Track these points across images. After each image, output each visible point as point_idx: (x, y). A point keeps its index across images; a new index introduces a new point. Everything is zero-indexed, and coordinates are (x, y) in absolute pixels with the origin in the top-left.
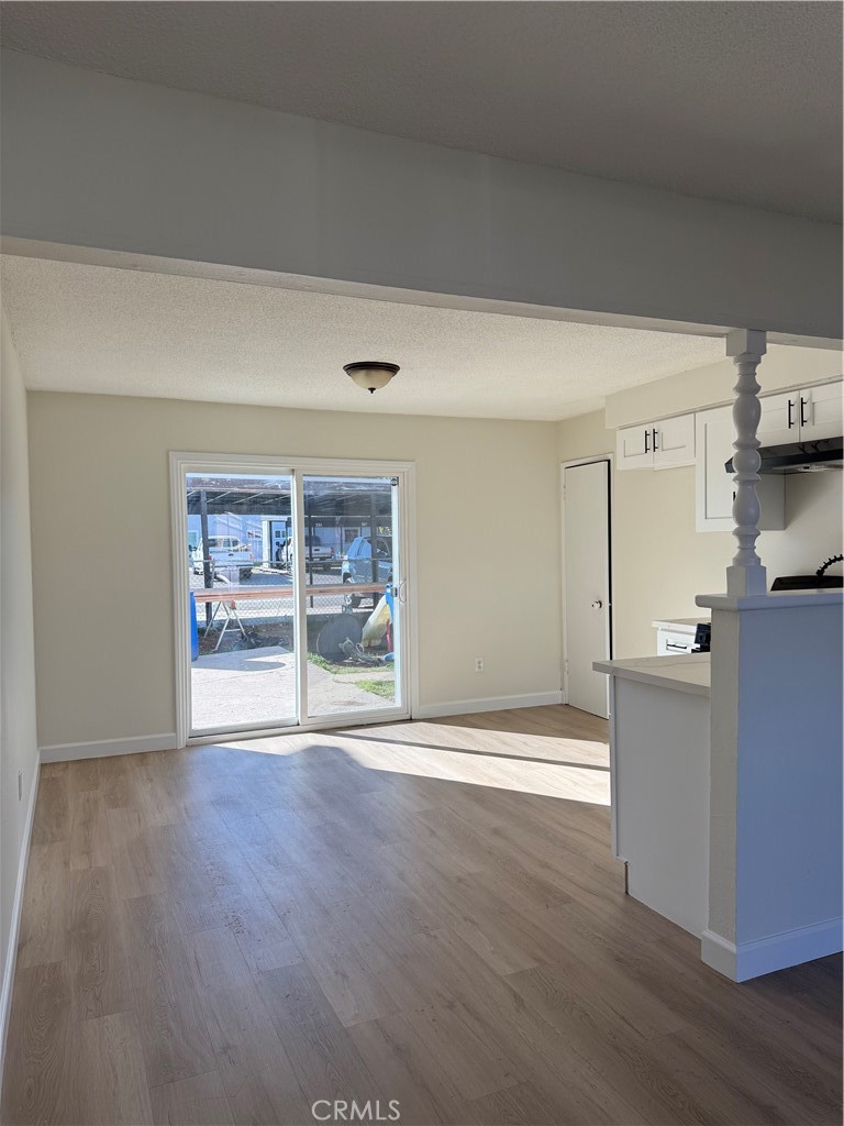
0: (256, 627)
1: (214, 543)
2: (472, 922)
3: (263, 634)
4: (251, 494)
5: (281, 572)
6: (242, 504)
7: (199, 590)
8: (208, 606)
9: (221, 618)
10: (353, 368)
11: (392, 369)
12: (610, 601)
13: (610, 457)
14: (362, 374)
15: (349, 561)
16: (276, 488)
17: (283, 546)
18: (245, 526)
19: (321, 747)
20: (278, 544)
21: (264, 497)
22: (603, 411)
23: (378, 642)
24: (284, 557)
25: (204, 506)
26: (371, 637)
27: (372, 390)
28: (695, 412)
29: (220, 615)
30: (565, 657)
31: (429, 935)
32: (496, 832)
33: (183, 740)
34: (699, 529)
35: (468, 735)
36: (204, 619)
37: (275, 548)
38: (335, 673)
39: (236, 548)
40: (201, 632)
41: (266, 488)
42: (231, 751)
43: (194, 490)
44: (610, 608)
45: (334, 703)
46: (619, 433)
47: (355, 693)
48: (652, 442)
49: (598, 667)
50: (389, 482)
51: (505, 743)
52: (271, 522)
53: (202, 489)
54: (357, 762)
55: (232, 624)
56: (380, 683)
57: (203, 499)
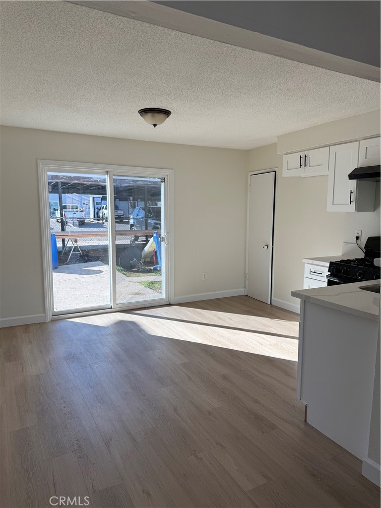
0: (88, 251)
1: (65, 207)
2: (222, 446)
3: (91, 254)
4: (84, 184)
5: (99, 222)
6: (79, 189)
7: (58, 232)
8: (63, 240)
9: (70, 245)
10: (144, 112)
11: (167, 113)
12: (273, 245)
13: (276, 169)
14: (149, 115)
15: (133, 219)
16: (96, 181)
17: (100, 209)
18: (81, 199)
19: (124, 321)
20: (97, 208)
21: (91, 186)
22: (276, 144)
23: (149, 260)
24: (101, 215)
25: (60, 190)
26: (146, 257)
27: (155, 125)
28: (329, 146)
29: (70, 244)
30: (247, 272)
31: (197, 457)
32: (225, 377)
33: (49, 317)
34: (328, 210)
35: (201, 313)
36: (61, 246)
37: (96, 211)
38: (129, 277)
39: (77, 210)
40: (59, 253)
41: (92, 181)
42: (75, 323)
43: (54, 181)
44: (273, 248)
45: (129, 294)
46: (285, 157)
47: (140, 288)
48: (304, 162)
49: (294, 294)
50: (160, 180)
51: (220, 318)
52: (94, 198)
53: (59, 181)
54: (144, 331)
55: (76, 249)
56: (152, 283)
57: (60, 186)
